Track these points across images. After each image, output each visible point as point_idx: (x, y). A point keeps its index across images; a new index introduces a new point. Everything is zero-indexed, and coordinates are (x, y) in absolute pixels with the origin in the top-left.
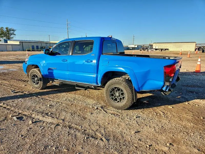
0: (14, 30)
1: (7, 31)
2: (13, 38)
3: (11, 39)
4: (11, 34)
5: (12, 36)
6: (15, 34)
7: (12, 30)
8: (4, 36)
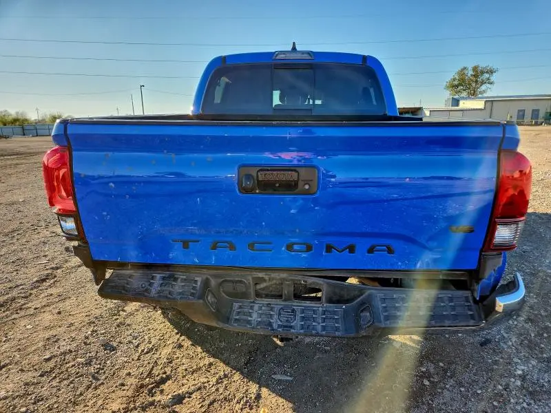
0: (491, 72)
1: (475, 76)
2: (484, 91)
3: (480, 96)
4: (483, 83)
5: (483, 87)
6: (492, 81)
7: (487, 72)
8: (464, 90)
